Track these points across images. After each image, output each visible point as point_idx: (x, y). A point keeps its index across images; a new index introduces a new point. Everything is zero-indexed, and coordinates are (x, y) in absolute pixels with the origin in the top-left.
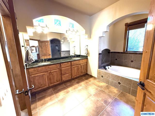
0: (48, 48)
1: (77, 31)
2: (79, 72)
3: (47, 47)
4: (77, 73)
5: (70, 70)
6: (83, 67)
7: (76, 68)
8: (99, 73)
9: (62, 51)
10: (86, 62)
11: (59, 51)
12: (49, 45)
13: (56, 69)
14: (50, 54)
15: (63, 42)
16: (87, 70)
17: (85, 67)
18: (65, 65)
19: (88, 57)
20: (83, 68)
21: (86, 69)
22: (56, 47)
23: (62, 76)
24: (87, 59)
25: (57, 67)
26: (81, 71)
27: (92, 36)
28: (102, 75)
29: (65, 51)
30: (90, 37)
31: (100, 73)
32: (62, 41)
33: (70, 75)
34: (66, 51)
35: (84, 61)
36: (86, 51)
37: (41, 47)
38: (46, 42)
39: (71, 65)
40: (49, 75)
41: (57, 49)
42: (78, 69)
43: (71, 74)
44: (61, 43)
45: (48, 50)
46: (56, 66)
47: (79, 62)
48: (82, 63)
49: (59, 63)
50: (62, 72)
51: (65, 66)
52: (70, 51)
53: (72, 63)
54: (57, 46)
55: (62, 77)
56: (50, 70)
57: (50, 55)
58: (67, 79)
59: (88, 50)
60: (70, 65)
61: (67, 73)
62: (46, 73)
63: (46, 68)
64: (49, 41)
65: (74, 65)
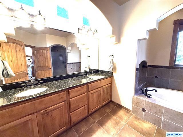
0: (47, 59)
1: (96, 31)
2: (100, 101)
3: (45, 58)
4: (97, 102)
5: (86, 99)
6: (106, 91)
7: (95, 95)
8: (136, 103)
9: (68, 63)
10: (110, 82)
11: (65, 62)
12: (48, 54)
13: (60, 101)
14: (50, 67)
15: (70, 50)
16: (111, 96)
17: (109, 91)
18: (77, 91)
19: (114, 74)
20: (105, 93)
21: (110, 94)
22: (60, 57)
23: (71, 113)
24: (112, 77)
25: (62, 98)
26: (103, 99)
27: (122, 39)
28: (144, 107)
29: (72, 63)
30: (119, 40)
31: (138, 102)
32: (69, 48)
33: (86, 108)
34: (74, 63)
35: (108, 81)
36: (112, 64)
37: (37, 58)
38: (45, 50)
39: (88, 91)
40: (43, 118)
41: (61, 60)
42: (99, 96)
43: (88, 107)
44: (68, 51)
45: (48, 62)
46: (59, 96)
47: (101, 82)
48: (105, 84)
49: (65, 89)
50: (72, 107)
51: (76, 94)
52: (80, 63)
53: (90, 87)
54: (61, 55)
55: (72, 116)
56: (44, 107)
57: (50, 69)
58: (81, 118)
59: (114, 63)
60: (86, 89)
61: (80, 107)
62: (34, 117)
63: (34, 103)
64: (49, 49)
65: (92, 89)
